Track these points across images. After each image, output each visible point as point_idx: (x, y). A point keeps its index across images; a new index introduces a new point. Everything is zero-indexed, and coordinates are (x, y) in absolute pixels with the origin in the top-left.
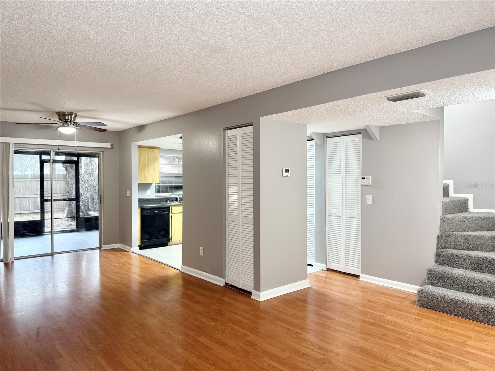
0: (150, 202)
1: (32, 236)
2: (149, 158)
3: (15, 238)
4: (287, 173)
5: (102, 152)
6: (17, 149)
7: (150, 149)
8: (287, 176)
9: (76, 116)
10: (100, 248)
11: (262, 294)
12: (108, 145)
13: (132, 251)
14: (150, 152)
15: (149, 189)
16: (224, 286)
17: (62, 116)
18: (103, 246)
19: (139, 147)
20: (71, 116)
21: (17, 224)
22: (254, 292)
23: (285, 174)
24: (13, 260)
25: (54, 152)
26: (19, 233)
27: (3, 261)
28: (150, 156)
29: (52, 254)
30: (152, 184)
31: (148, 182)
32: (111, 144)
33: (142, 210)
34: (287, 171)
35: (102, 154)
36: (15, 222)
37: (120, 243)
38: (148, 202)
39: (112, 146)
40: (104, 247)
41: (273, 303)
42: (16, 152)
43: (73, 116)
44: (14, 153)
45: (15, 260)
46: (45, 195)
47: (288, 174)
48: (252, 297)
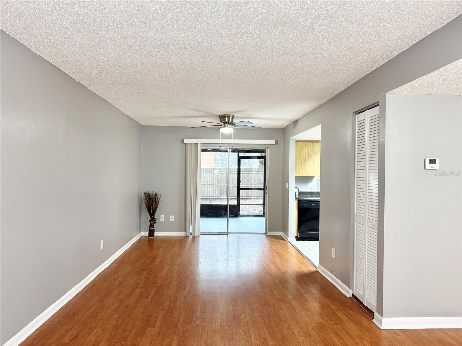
0: (311, 195)
1: (213, 217)
2: (310, 151)
3: (201, 217)
4: (433, 165)
5: (268, 148)
6: (204, 148)
7: (310, 143)
8: (433, 169)
9: (233, 117)
10: (265, 234)
11: (384, 320)
12: (273, 142)
13: (289, 240)
14: (311, 146)
15: (311, 182)
16: (351, 298)
17: (222, 119)
18: (268, 232)
19: (297, 141)
20: (229, 117)
21: (203, 207)
22: (376, 314)
23: (428, 166)
24: (199, 235)
25: (230, 150)
26: (205, 214)
27: (192, 235)
28: (310, 149)
29: (227, 234)
30: (314, 177)
31: (308, 175)
32: (275, 141)
33: (299, 202)
34: (433, 162)
35: (268, 149)
36: (201, 205)
37: (282, 231)
38: (310, 195)
39: (276, 142)
40: (270, 233)
41: (397, 337)
42: (203, 150)
43: (231, 118)
44: (202, 151)
45: (200, 235)
46: (241, 185)
47: (436, 166)
48: (373, 320)
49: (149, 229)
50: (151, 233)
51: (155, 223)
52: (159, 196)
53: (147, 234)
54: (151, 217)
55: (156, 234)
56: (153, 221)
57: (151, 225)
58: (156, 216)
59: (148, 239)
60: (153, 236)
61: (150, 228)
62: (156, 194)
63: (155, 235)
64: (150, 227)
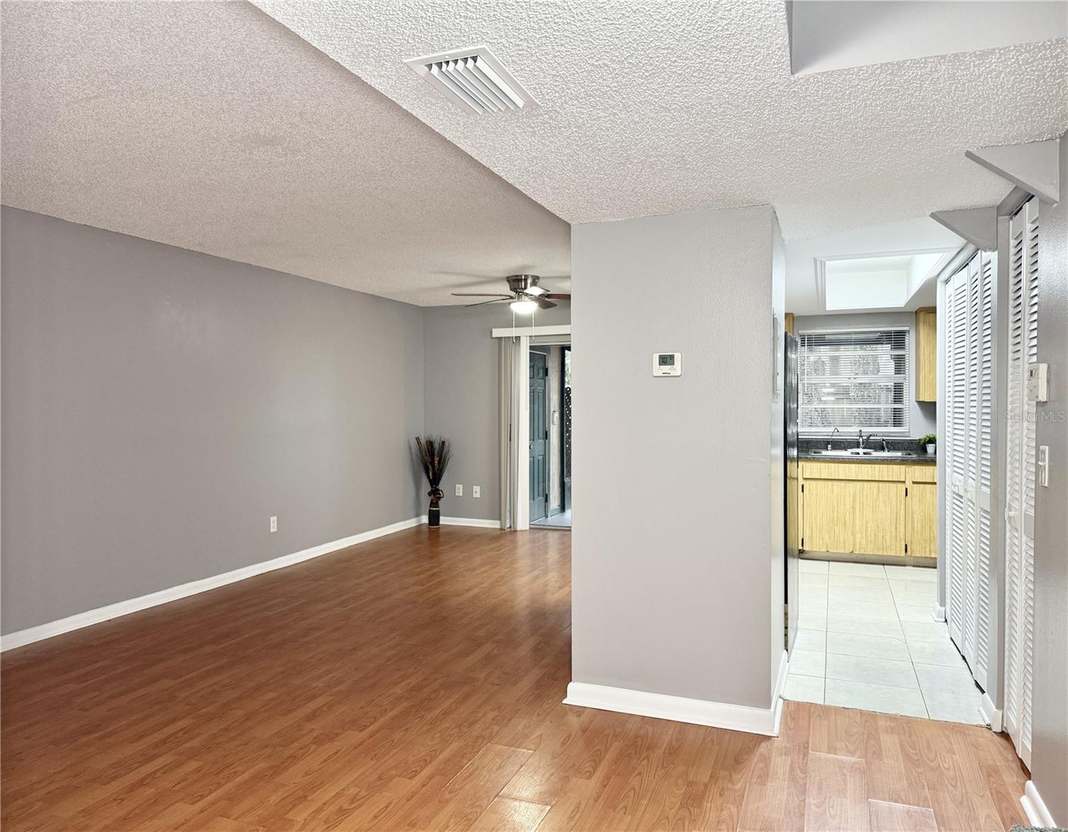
4: (666, 368)
8: (666, 376)
17: (513, 283)
23: (659, 370)
34: (666, 360)
49: (430, 510)
50: (434, 518)
51: (440, 498)
52: (449, 445)
53: (425, 519)
54: (432, 487)
55: (443, 520)
56: (435, 494)
57: (434, 503)
58: (441, 486)
59: (427, 529)
60: (438, 524)
61: (432, 509)
62: (443, 443)
63: (441, 523)
64: (430, 507)
